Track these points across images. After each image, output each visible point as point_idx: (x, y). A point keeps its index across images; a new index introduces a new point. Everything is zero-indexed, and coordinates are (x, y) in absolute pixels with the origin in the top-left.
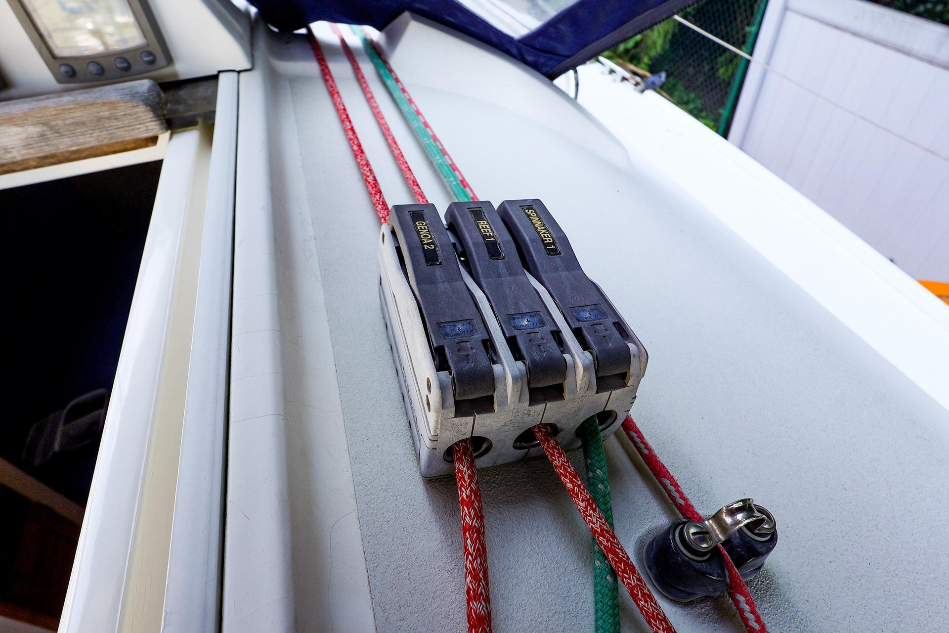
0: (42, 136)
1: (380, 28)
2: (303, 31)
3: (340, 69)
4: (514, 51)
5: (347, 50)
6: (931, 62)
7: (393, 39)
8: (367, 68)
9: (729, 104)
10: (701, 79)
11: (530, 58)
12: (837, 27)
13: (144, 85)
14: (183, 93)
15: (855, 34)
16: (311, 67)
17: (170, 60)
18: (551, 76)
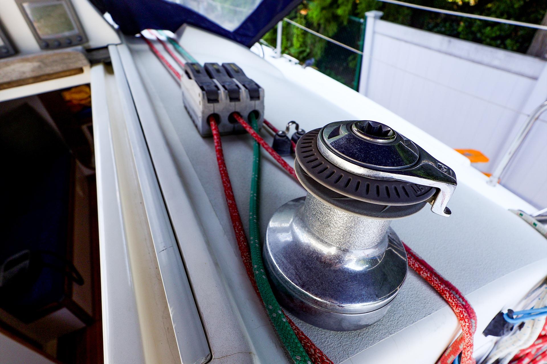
0: (39, 67)
1: (174, 31)
2: (138, 35)
3: (159, 47)
4: (232, 37)
5: (159, 41)
6: (440, 51)
7: (180, 35)
8: (170, 46)
9: (356, 80)
10: (341, 68)
11: (239, 39)
12: (398, 39)
13: (80, 48)
14: (94, 53)
15: (406, 42)
16: (145, 47)
17: (87, 40)
18: (249, 46)
